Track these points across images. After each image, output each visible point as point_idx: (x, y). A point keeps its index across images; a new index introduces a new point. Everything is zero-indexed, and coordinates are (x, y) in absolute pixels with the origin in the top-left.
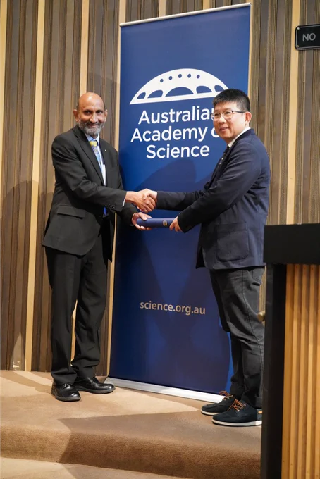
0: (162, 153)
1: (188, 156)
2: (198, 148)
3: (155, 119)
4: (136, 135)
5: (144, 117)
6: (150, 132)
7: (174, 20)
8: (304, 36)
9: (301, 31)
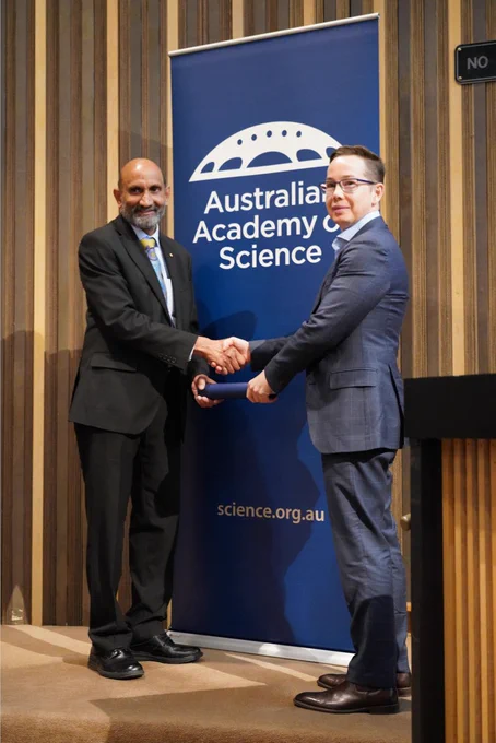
0: (245, 259)
1: (287, 263)
2: (303, 249)
3: (232, 205)
4: (202, 232)
5: (213, 202)
6: (223, 227)
7: (257, 45)
8: (469, 60)
9: (464, 54)
